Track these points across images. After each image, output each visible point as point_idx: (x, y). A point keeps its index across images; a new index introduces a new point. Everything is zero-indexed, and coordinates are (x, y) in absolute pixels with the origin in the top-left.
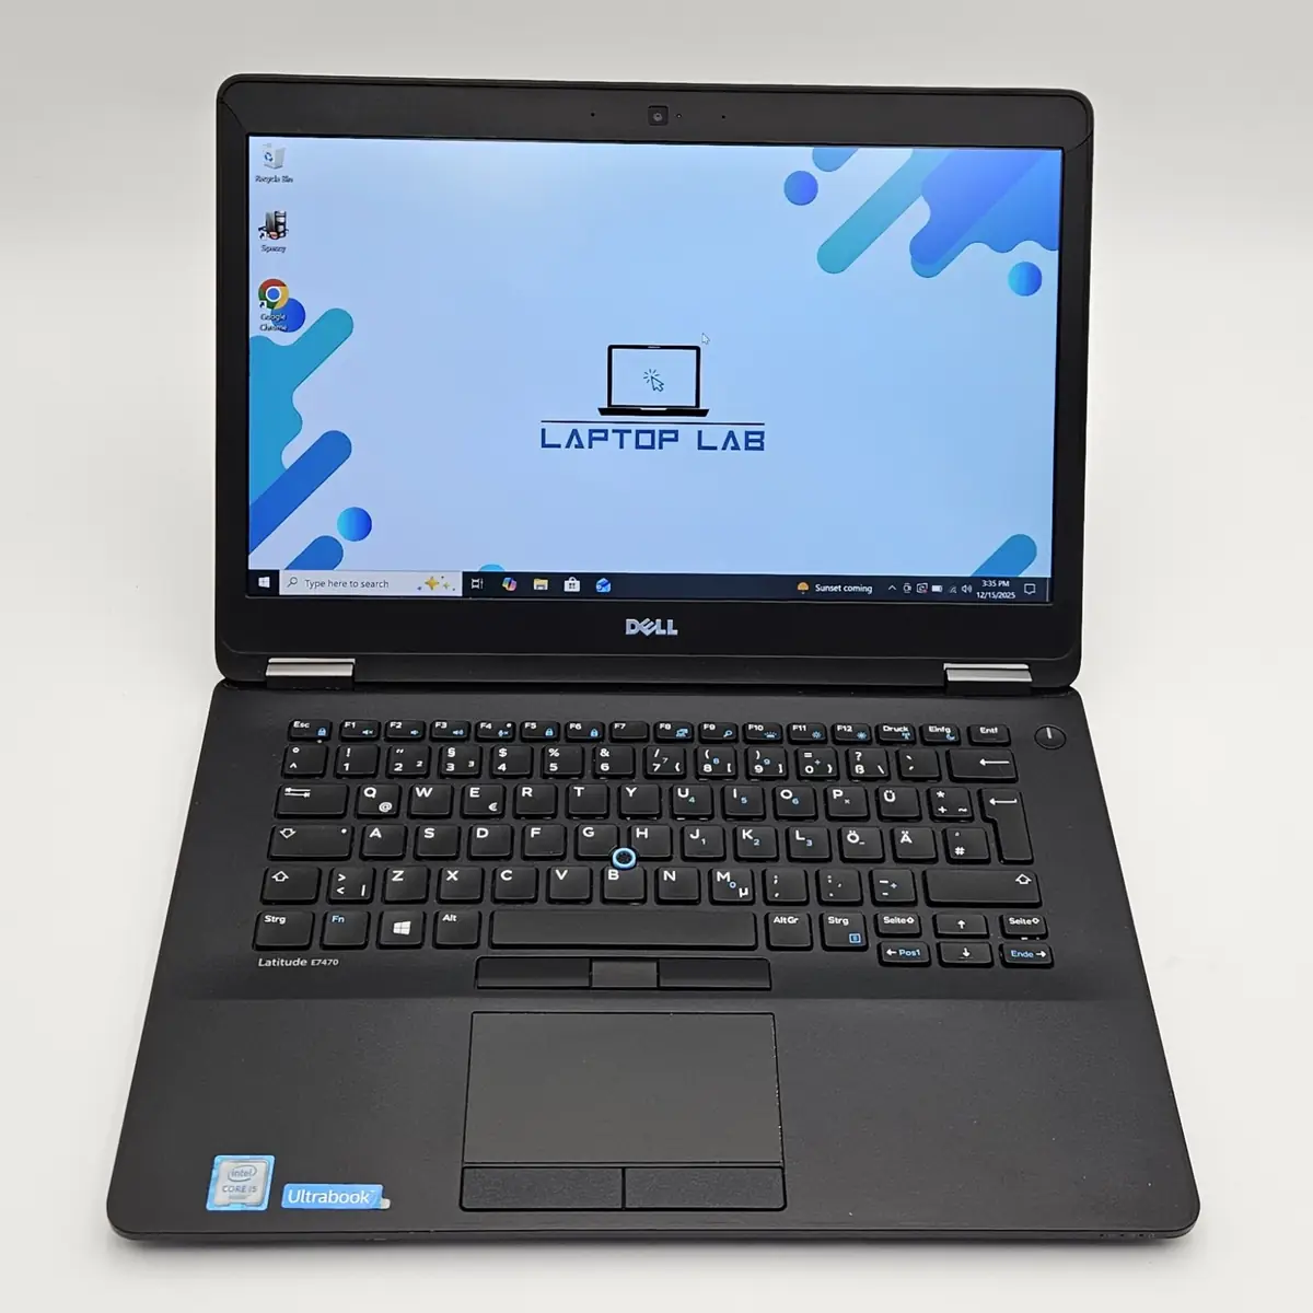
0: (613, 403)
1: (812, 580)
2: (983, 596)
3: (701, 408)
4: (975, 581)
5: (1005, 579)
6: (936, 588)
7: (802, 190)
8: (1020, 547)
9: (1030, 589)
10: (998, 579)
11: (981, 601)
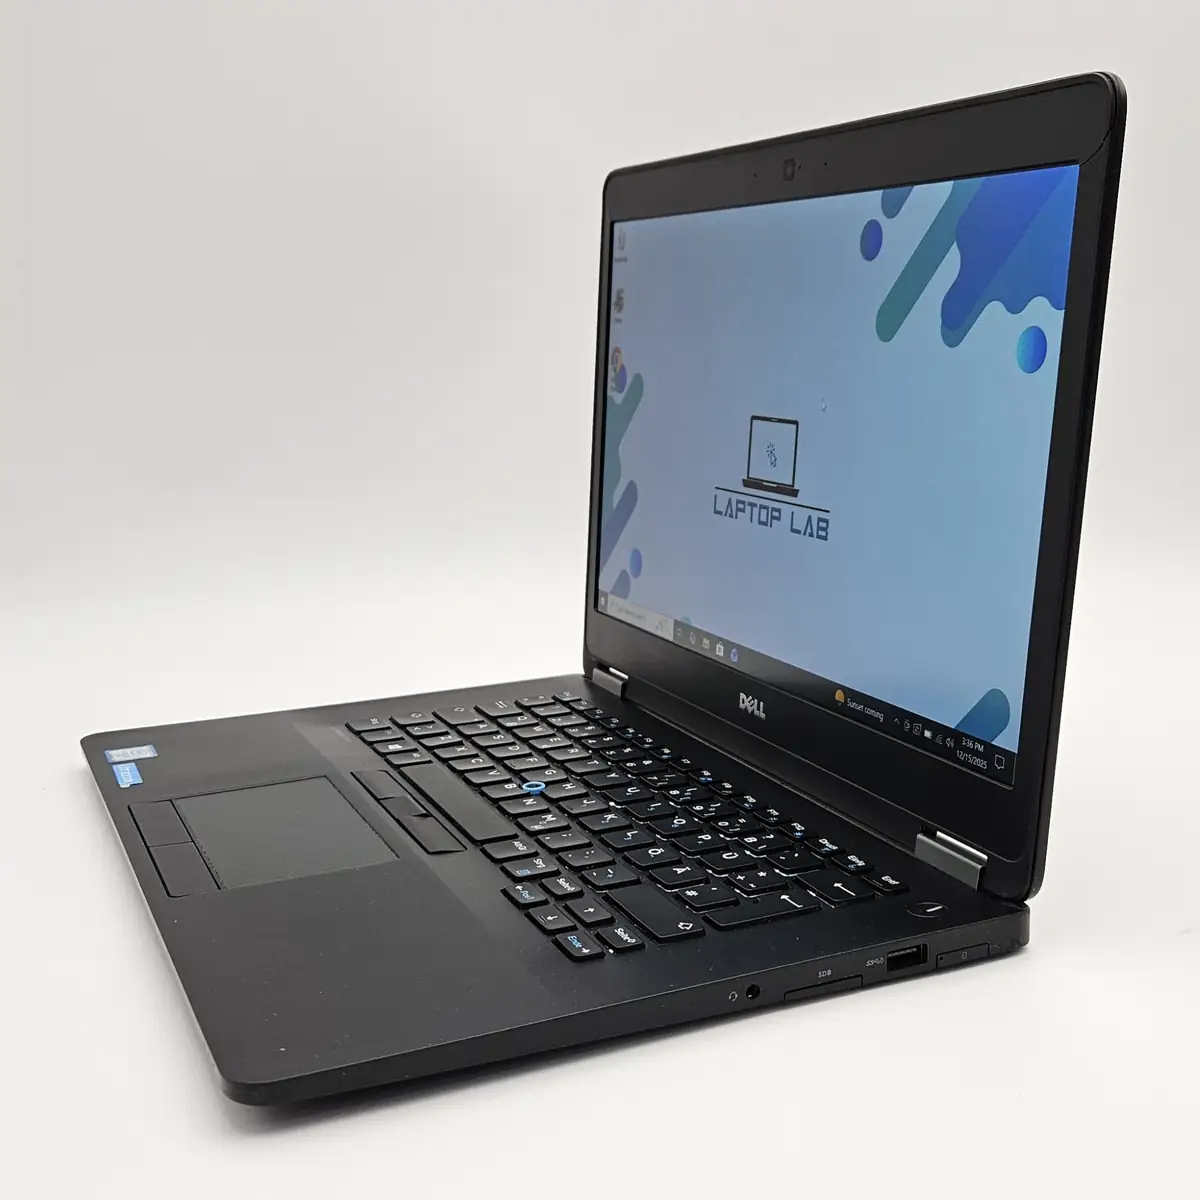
0: (751, 476)
1: (848, 692)
2: (961, 755)
3: (796, 487)
4: (956, 734)
5: (982, 742)
6: (928, 734)
7: (872, 241)
8: (991, 707)
9: (1000, 762)
10: (975, 740)
11: (958, 761)
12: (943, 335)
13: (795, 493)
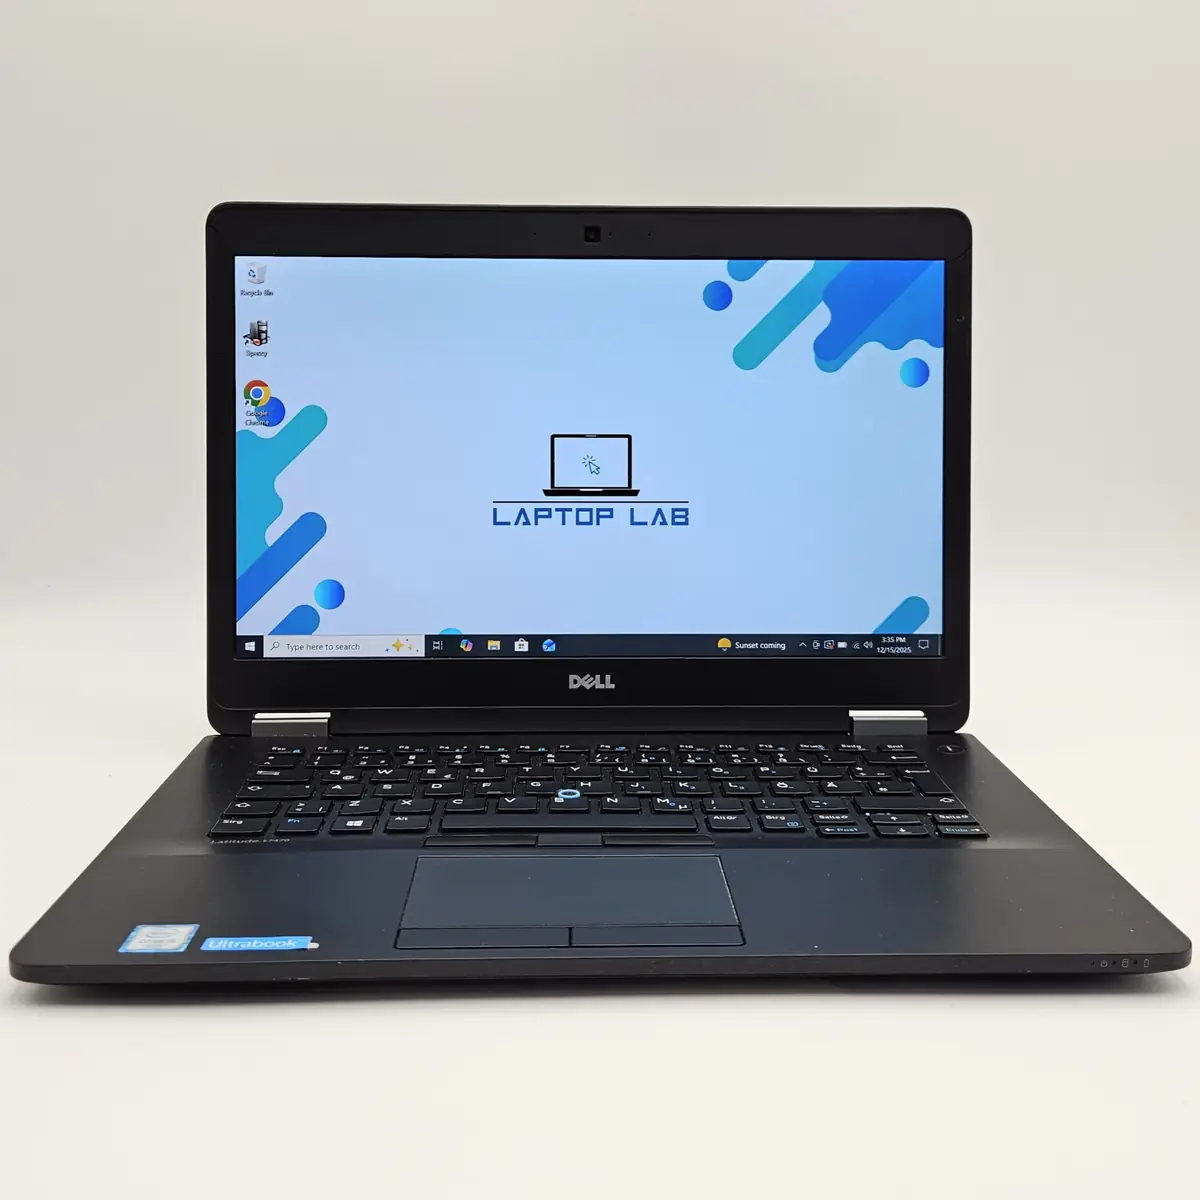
0: (556, 486)
1: (732, 638)
2: (882, 651)
3: (633, 488)
4: (876, 638)
5: (902, 636)
6: (842, 645)
7: (719, 297)
8: (915, 607)
9: (924, 644)
10: (895, 636)
11: (881, 655)
12: (818, 365)
13: (635, 493)
